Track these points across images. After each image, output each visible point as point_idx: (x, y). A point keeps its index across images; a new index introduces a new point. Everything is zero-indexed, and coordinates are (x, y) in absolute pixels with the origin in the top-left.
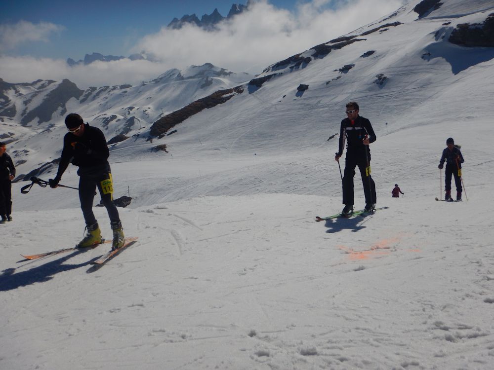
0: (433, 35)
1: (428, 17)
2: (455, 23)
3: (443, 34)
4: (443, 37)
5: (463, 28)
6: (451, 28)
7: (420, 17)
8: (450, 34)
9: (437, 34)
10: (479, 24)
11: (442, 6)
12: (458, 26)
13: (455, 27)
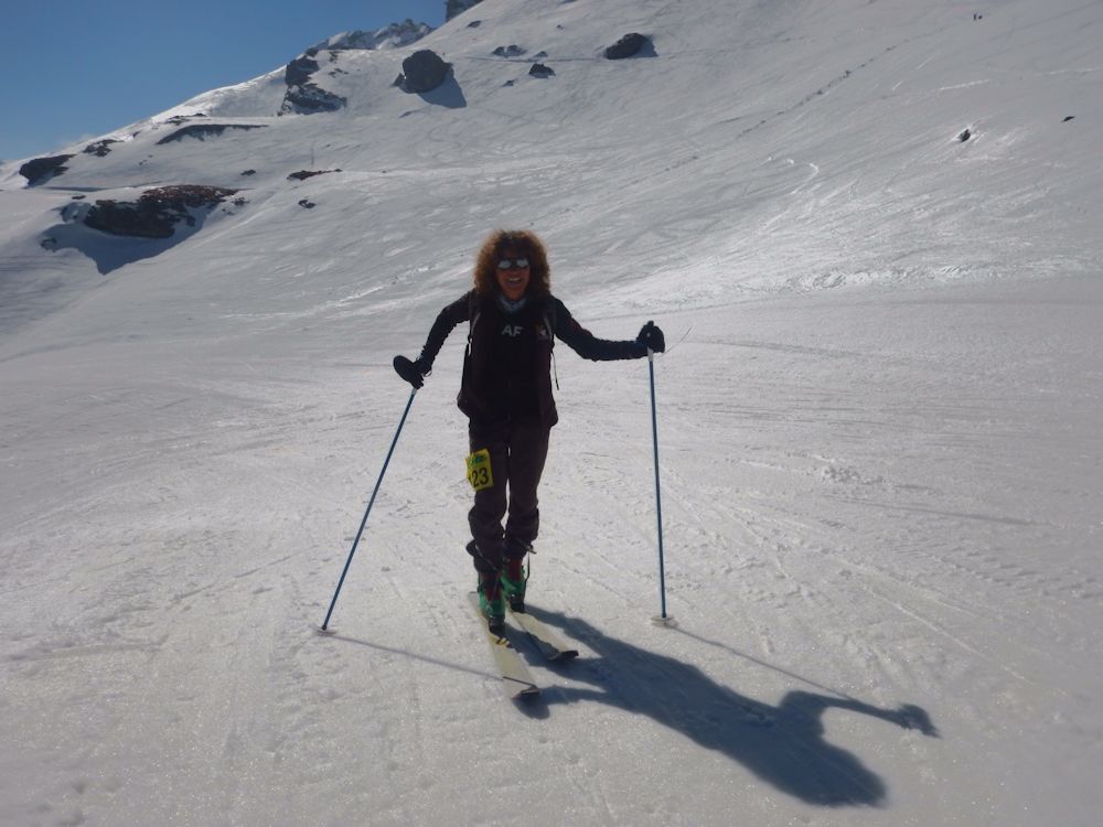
0: (58, 213)
1: (45, 185)
2: (91, 199)
3: (75, 213)
4: (75, 217)
5: (108, 206)
6: (86, 205)
7: (32, 183)
8: (85, 214)
9: (65, 211)
10: (131, 203)
11: (67, 173)
12: (98, 202)
13: (93, 204)
